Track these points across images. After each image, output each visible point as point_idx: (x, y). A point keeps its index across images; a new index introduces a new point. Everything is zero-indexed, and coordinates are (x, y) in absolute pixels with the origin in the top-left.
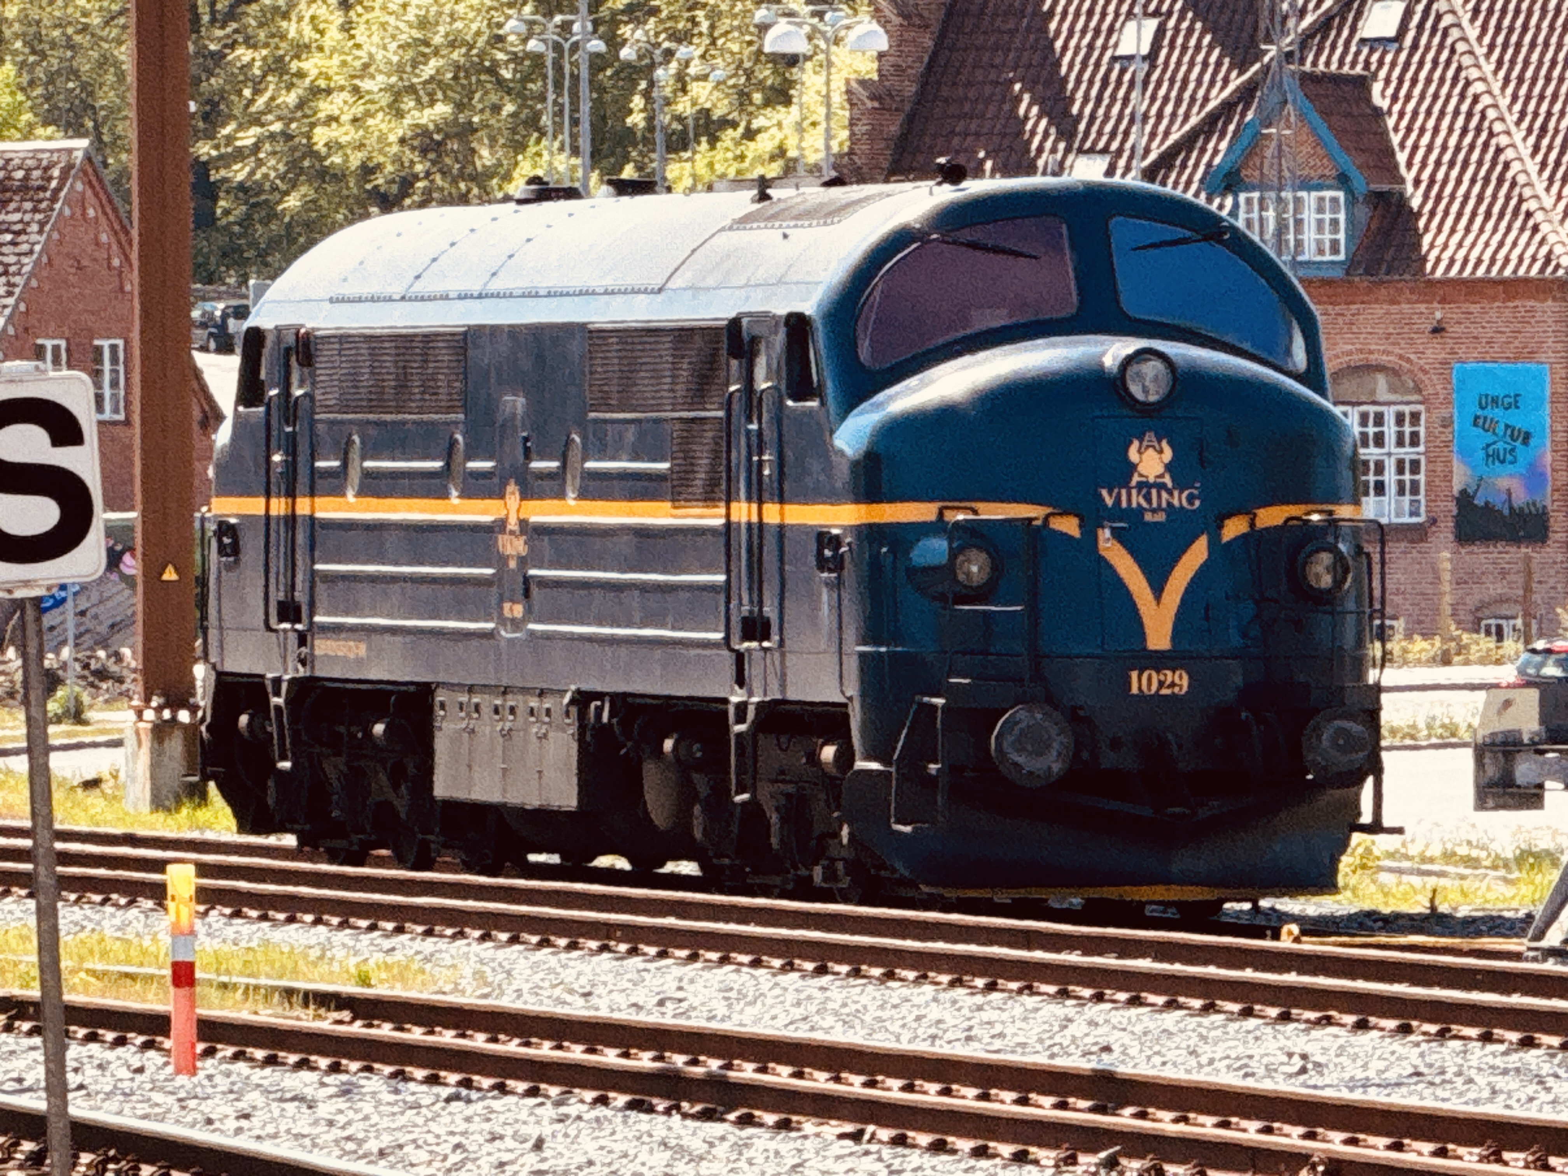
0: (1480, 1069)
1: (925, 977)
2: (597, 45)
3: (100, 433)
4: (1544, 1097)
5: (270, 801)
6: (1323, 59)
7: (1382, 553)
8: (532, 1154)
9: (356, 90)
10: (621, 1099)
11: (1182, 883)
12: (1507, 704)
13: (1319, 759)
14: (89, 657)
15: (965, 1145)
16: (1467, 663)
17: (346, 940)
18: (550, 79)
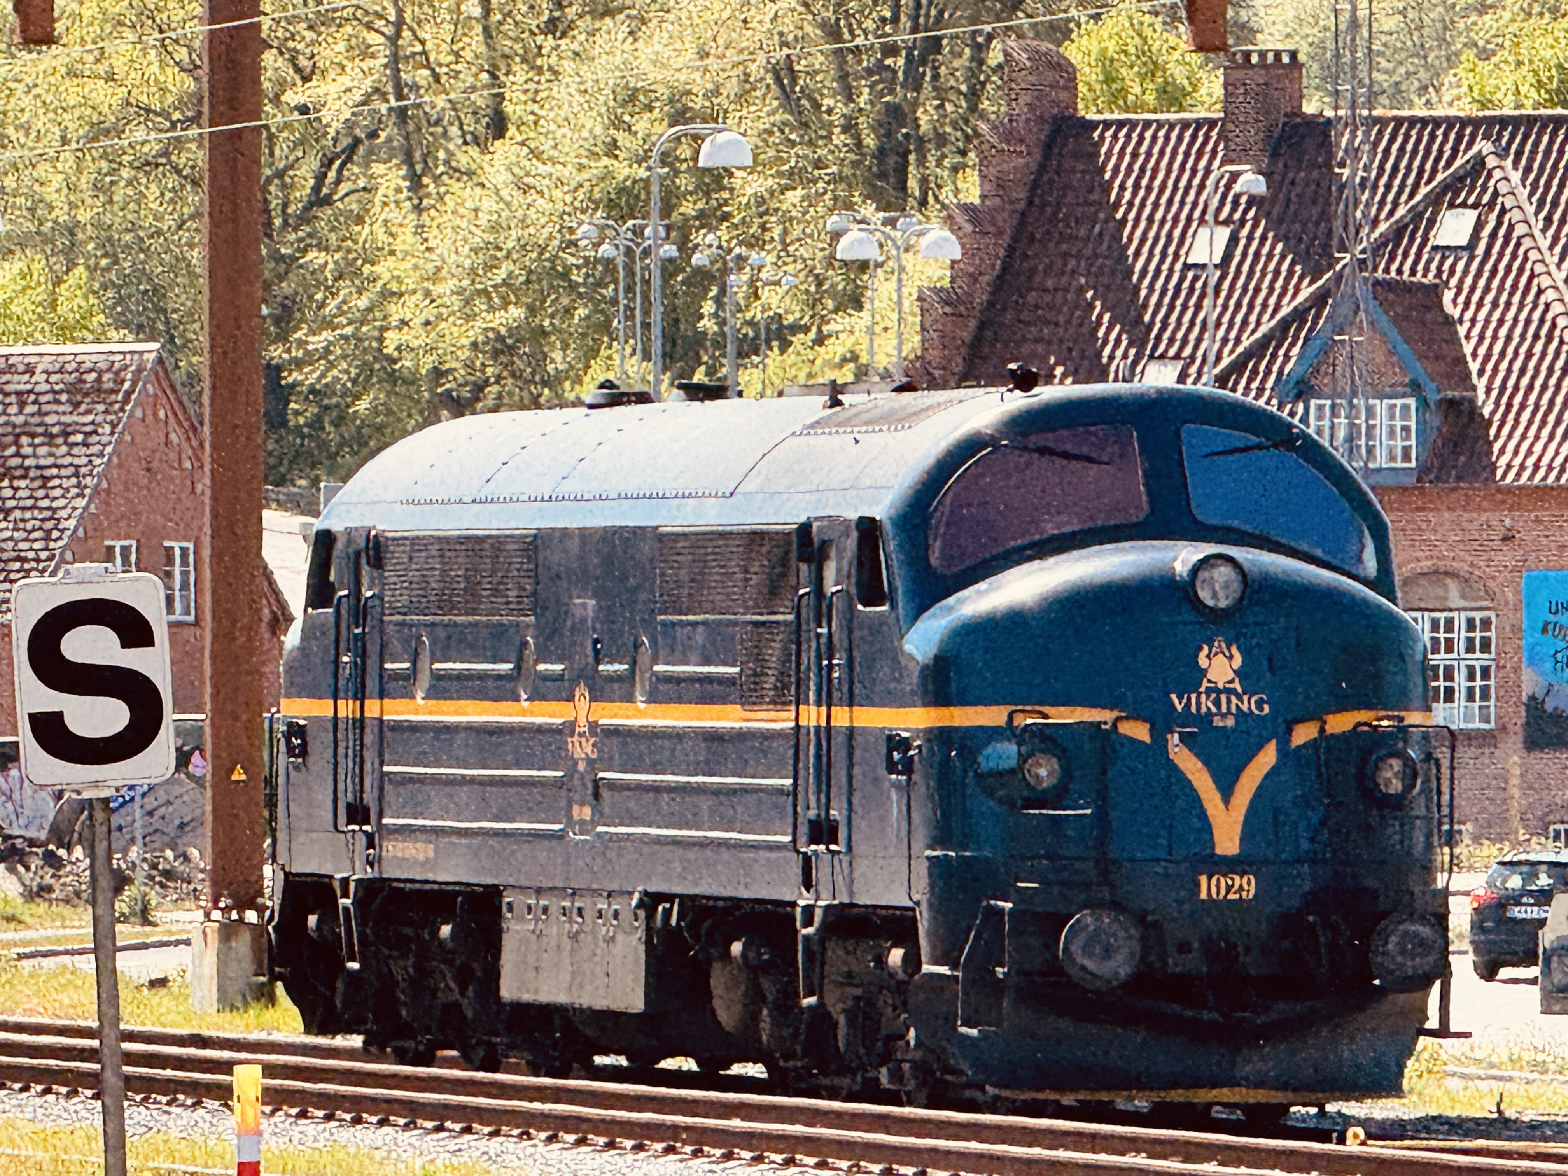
2: (669, 250)
3: (172, 636)
5: (339, 1001)
6: (1394, 267)
7: (1452, 759)
9: (427, 293)
11: (1248, 1084)
13: (1386, 964)
14: (157, 858)
17: (413, 1140)
18: (621, 285)
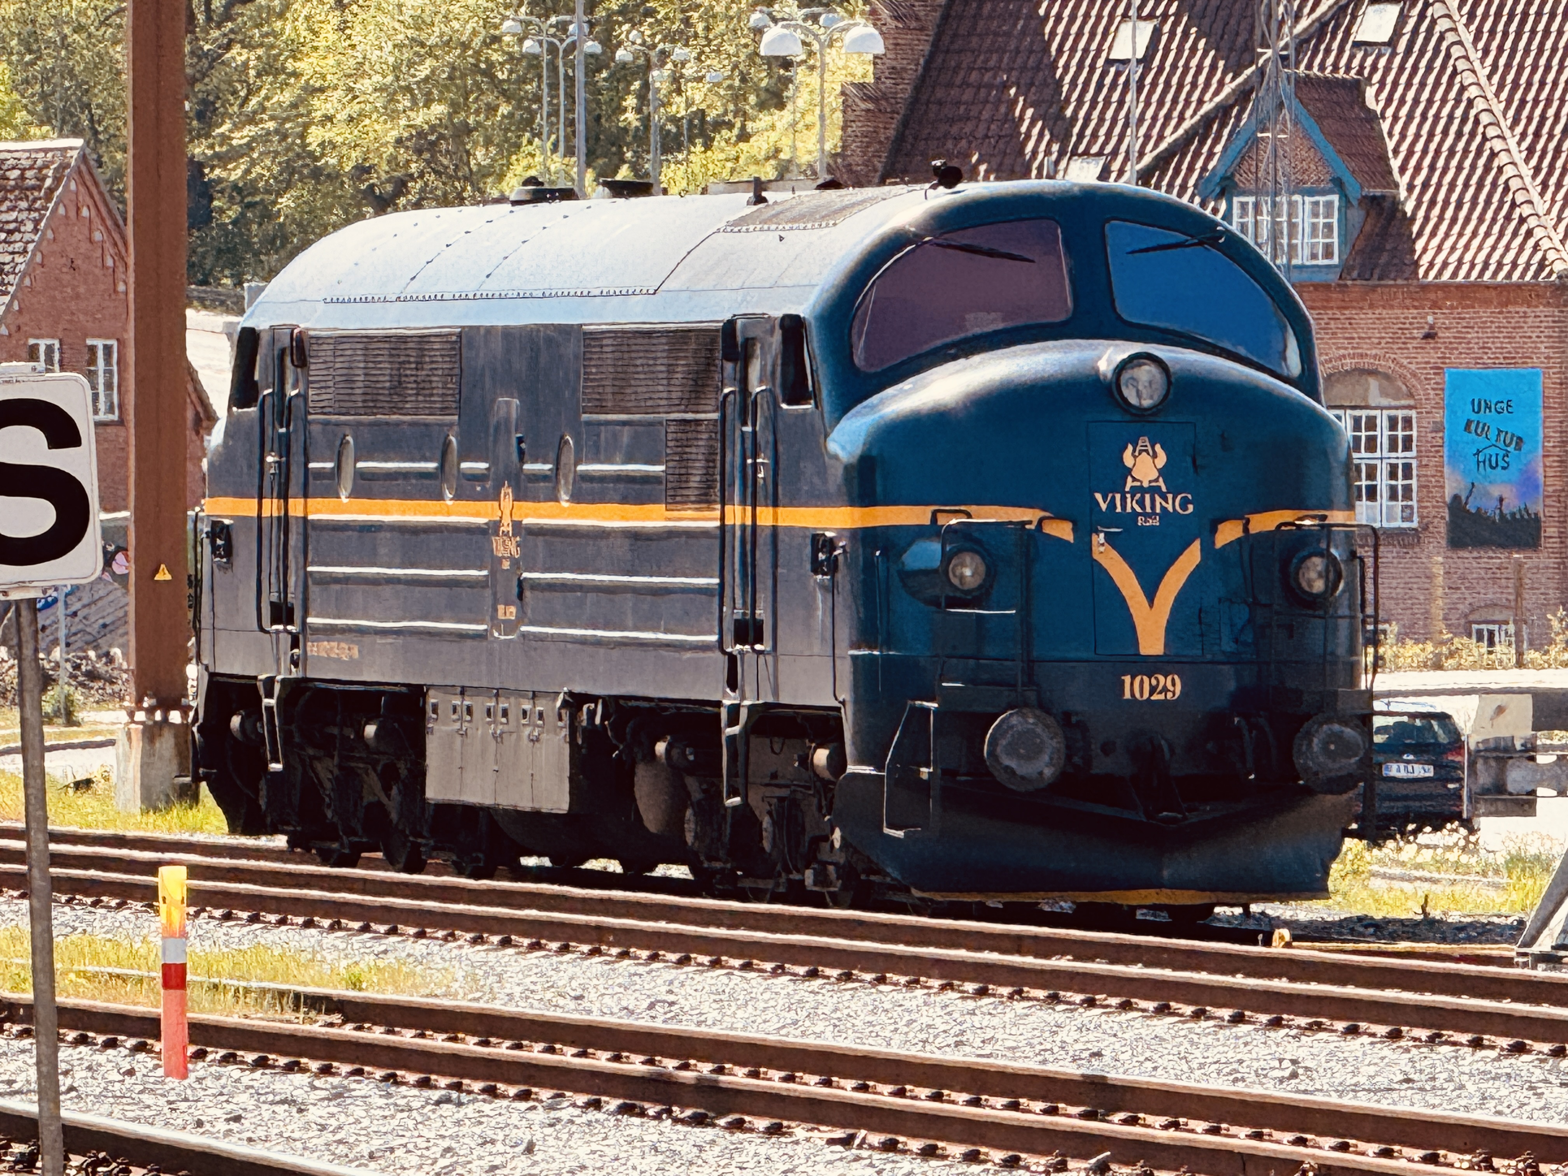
0: (1471, 1075)
1: (917, 982)
2: (592, 46)
3: (98, 435)
4: (1535, 1103)
5: (262, 802)
6: (1316, 63)
7: (1376, 558)
8: (523, 1157)
9: (351, 89)
10: (614, 1104)
11: (1173, 886)
12: (1500, 710)
13: (1310, 763)
14: (81, 659)
15: (957, 1150)
16: (1459, 667)
17: (338, 942)
18: (545, 80)
